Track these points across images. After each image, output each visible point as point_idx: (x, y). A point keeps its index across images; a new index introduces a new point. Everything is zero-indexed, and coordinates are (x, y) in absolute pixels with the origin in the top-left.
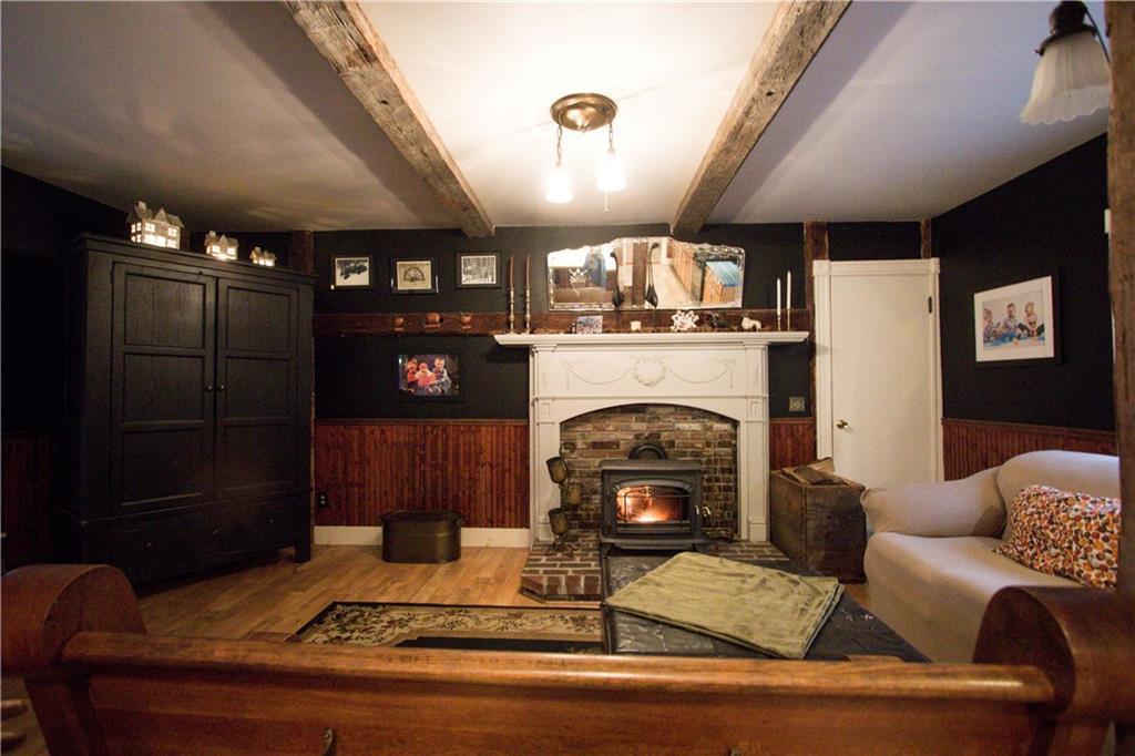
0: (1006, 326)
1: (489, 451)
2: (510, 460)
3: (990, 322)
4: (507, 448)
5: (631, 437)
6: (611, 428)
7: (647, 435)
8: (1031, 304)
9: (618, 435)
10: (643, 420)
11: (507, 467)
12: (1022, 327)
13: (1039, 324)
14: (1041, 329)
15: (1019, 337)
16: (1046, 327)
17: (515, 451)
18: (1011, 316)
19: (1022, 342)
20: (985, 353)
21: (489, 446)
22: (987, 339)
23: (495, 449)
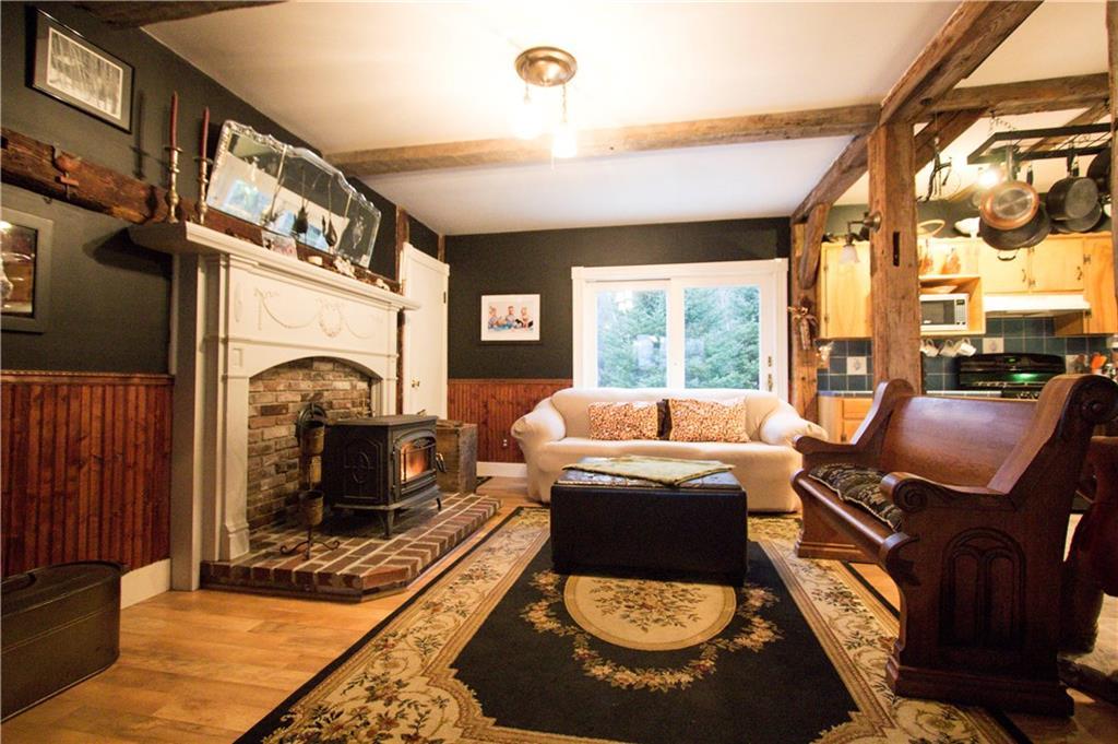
0: (507, 319)
1: (96, 434)
2: (136, 446)
3: (494, 315)
4: (132, 425)
5: (299, 398)
6: (281, 387)
7: (312, 395)
8: (525, 309)
9: (285, 397)
10: (310, 378)
11: (131, 460)
12: (518, 321)
13: (529, 321)
14: (531, 324)
15: (515, 327)
16: (534, 323)
17: (146, 430)
18: (510, 314)
19: (517, 330)
20: (487, 335)
21: (96, 425)
22: (491, 326)
23: (108, 429)
